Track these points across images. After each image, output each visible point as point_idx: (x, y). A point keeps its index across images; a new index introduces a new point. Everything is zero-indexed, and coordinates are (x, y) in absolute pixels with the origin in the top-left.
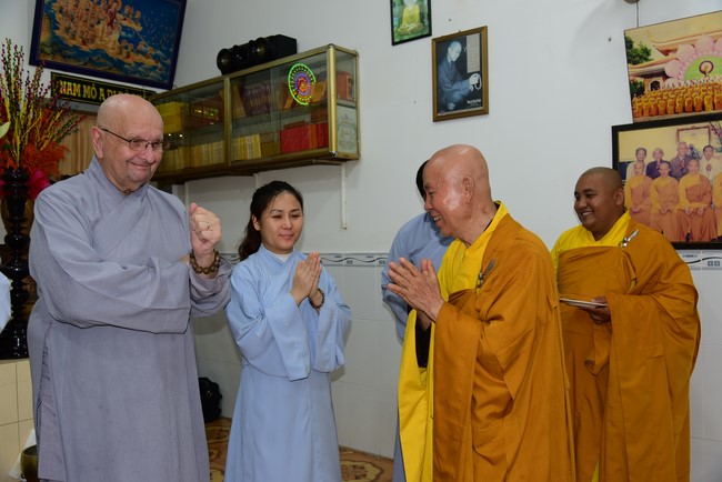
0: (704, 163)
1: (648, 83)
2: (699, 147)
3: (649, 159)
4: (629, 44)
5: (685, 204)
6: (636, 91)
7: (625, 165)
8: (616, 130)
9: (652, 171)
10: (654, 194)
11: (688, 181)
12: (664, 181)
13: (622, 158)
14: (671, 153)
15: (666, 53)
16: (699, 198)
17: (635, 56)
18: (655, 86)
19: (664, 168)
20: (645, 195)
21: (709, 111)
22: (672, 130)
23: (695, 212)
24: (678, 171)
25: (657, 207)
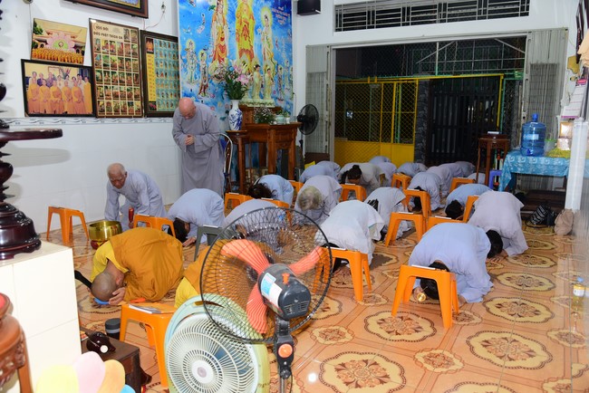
0: (58, 82)
1: (40, 44)
2: (56, 75)
3: (38, 77)
4: (35, 25)
5: (53, 98)
6: (34, 46)
7: (28, 78)
8: (23, 61)
9: (39, 83)
10: (41, 94)
11: (53, 89)
12: (44, 88)
13: (26, 75)
14: (46, 77)
15: (49, 34)
16: (58, 96)
17: (36, 30)
18: (42, 46)
19: (44, 82)
20: (37, 93)
21: (59, 62)
22: (46, 66)
23: (56, 102)
24: (49, 85)
25: (42, 99)
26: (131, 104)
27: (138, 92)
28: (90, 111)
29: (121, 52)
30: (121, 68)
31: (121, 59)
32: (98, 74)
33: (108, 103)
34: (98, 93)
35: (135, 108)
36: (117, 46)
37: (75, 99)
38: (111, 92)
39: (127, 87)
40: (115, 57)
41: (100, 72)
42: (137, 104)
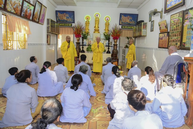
1: (160, 28)
2: (163, 36)
7: (160, 38)
11: (162, 40)
15: (161, 25)
16: (163, 42)
17: (159, 25)
20: (160, 41)
21: (164, 32)
23: (162, 44)
26: (177, 44)
27: (180, 39)
28: (167, 47)
29: (177, 24)
30: (176, 30)
31: (176, 26)
32: (170, 34)
33: (171, 44)
34: (169, 41)
35: (178, 45)
36: (176, 21)
37: (165, 43)
38: (173, 39)
39: (177, 37)
40: (175, 26)
41: (171, 33)
42: (179, 43)
